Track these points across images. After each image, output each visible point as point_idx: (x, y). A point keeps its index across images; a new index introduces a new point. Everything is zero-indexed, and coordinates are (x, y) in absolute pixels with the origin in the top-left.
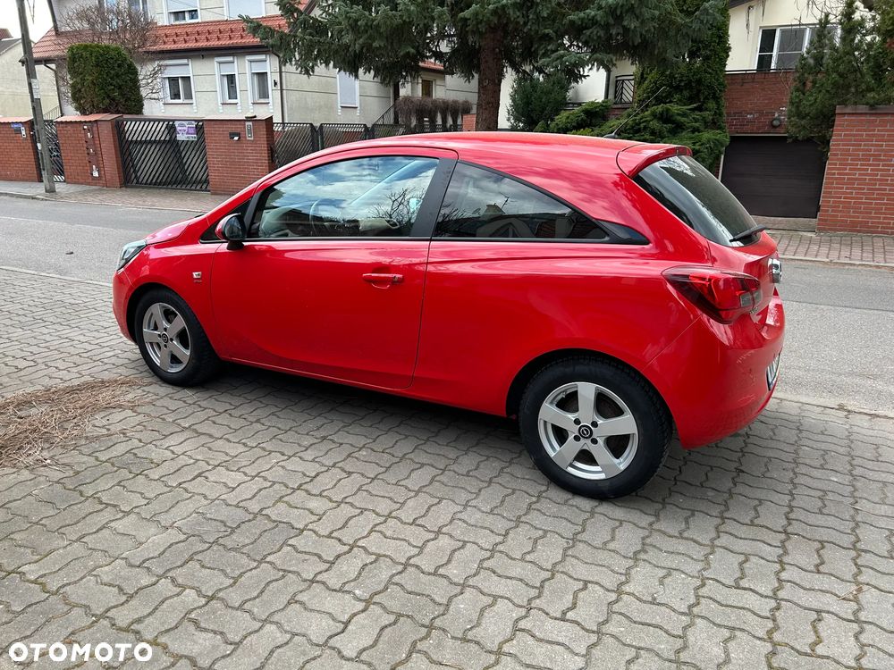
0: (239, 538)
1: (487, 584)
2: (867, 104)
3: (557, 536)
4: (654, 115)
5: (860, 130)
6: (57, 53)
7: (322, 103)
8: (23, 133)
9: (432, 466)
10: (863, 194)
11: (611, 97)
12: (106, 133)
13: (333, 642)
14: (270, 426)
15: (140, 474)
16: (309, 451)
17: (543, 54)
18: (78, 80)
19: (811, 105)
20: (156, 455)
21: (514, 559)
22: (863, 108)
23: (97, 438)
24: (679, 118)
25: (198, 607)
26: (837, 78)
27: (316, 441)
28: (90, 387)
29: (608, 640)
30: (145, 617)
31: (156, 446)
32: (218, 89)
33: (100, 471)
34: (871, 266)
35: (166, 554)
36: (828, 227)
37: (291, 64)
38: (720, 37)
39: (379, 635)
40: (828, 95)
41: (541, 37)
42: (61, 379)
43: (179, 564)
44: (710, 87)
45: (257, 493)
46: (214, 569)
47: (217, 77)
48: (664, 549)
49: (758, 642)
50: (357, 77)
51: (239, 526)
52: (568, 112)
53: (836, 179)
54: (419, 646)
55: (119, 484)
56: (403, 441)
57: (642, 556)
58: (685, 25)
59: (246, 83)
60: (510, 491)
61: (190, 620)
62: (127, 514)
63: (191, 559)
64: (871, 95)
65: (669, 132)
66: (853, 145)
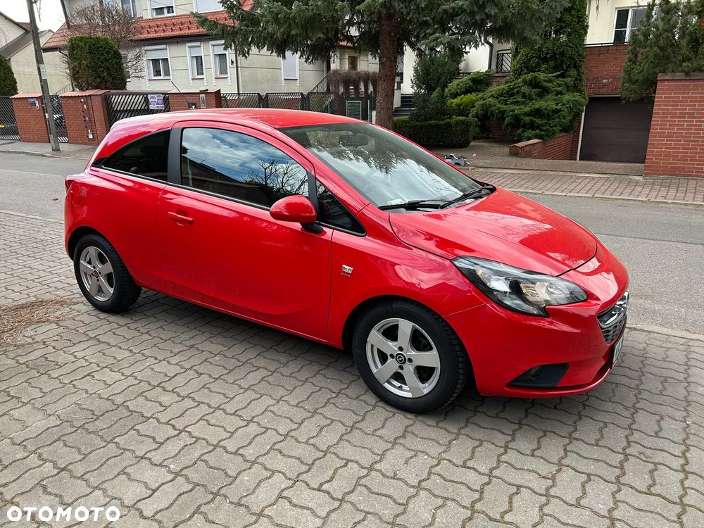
0: (100, 424)
1: (271, 462)
2: (683, 71)
3: (340, 424)
4: (525, 82)
5: (677, 93)
6: (62, 43)
7: (269, 77)
8: (37, 105)
9: (266, 369)
10: (680, 145)
11: (494, 67)
12: (98, 105)
13: (140, 505)
14: (155, 337)
15: (45, 374)
16: (177, 357)
17: (423, 37)
18: (76, 64)
19: (639, 73)
20: (61, 358)
21: (300, 442)
22: (680, 75)
23: (23, 345)
24: (545, 83)
25: (50, 477)
26: (658, 51)
27: (185, 348)
28: (32, 305)
29: (347, 506)
30: (10, 482)
31: (64, 352)
32: (189, 68)
33: (17, 370)
34: (680, 204)
35: (43, 435)
36: (651, 172)
37: (231, 49)
38: (579, 17)
39: (176, 500)
40: (651, 65)
41: (421, 23)
42: (13, 299)
43: (49, 443)
44: (571, 58)
45: (126, 389)
46: (73, 447)
47: (189, 59)
48: (420, 435)
49: (462, 510)
50: (284, 57)
51: (103, 414)
52: (458, 80)
53: (658, 133)
54: (202, 509)
55: (26, 382)
56: (252, 349)
57: (401, 441)
58: (538, 11)
59: (210, 63)
60: (318, 388)
61: (42, 486)
62: (26, 404)
63: (59, 439)
64: (685, 64)
65: (537, 95)
66: (672, 106)
